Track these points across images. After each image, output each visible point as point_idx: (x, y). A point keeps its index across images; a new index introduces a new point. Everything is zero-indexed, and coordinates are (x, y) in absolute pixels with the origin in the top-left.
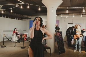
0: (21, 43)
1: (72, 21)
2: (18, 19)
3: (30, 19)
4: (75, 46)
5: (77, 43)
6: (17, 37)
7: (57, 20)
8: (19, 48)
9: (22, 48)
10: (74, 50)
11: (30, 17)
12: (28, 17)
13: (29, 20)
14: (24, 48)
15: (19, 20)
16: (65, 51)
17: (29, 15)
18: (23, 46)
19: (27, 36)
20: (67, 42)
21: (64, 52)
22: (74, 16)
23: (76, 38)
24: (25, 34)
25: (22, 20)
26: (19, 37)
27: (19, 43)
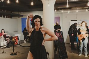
0: (11, 48)
1: (76, 17)
2: (7, 17)
3: (22, 16)
4: (80, 49)
5: (82, 46)
6: (6, 41)
7: (57, 16)
8: (8, 55)
9: (12, 54)
10: (79, 54)
11: (22, 14)
12: (20, 13)
13: (21, 18)
14: (15, 54)
15: (8, 19)
16: (67, 55)
17: (21, 11)
18: (14, 52)
19: (19, 38)
20: (70, 44)
21: (67, 57)
22: (77, 11)
23: (81, 39)
24: (16, 36)
25: (11, 18)
26: (8, 40)
27: (8, 48)
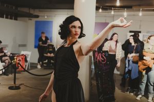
0: (10, 76)
1: (140, 26)
3: (37, 17)
4: (140, 86)
6: (2, 62)
7: (104, 21)
8: (4, 89)
9: (11, 88)
11: (36, 12)
12: (32, 11)
13: (34, 20)
14: (18, 88)
15: (9, 21)
17: (35, 8)
18: (15, 83)
19: (28, 59)
24: (23, 55)
25: (16, 19)
26: (7, 61)
27: (5, 77)
